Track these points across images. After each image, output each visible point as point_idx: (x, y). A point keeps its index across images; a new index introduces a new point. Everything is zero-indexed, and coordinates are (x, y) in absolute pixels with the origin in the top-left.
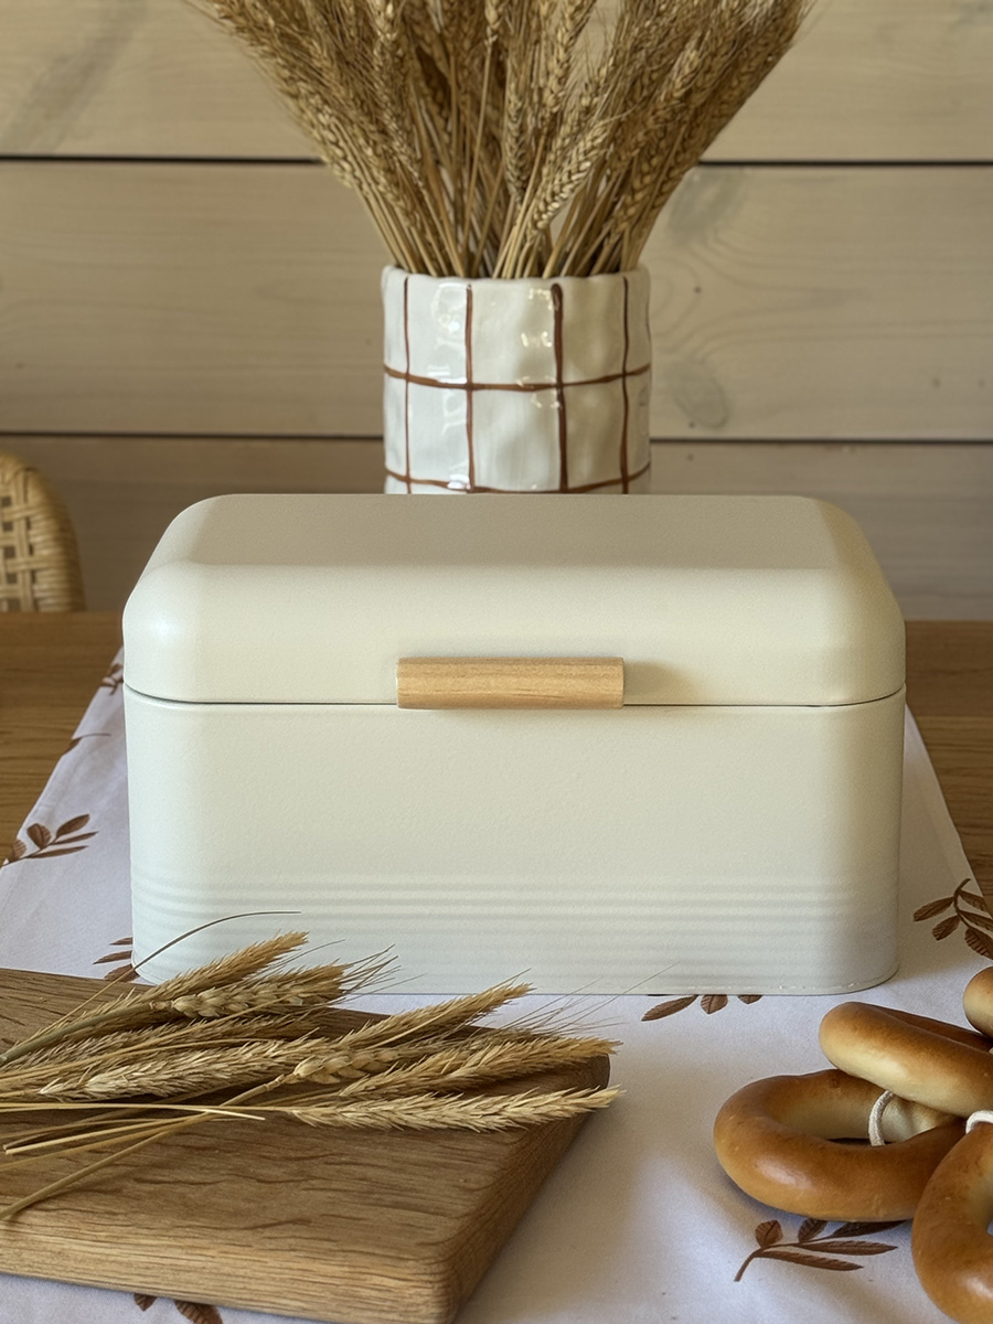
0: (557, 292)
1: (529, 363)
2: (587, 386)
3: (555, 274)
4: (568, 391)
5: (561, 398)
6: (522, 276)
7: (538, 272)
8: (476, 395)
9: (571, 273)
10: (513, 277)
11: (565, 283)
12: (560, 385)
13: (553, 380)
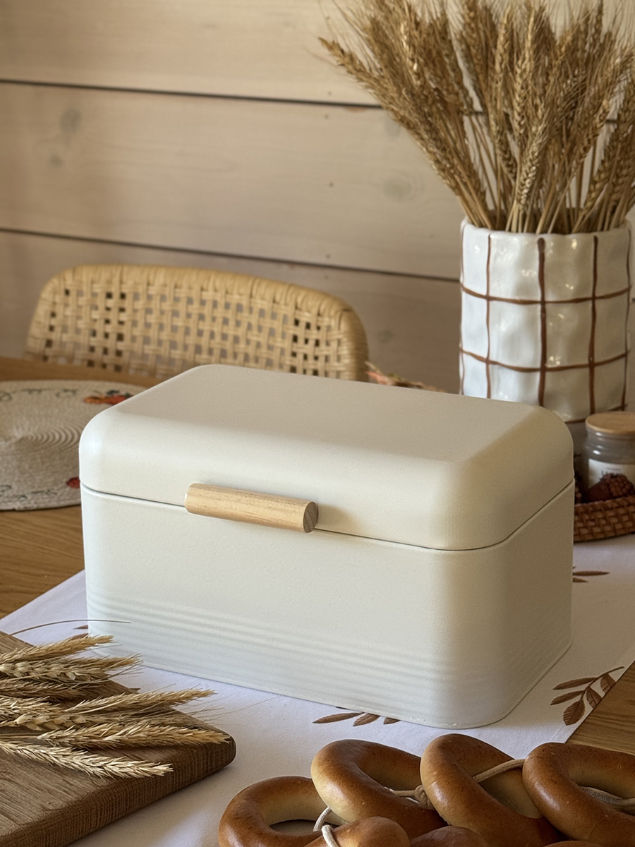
0: (542, 243)
1: (522, 287)
2: (562, 305)
3: (544, 231)
4: (548, 307)
5: (544, 311)
6: (522, 231)
7: (533, 230)
8: (493, 303)
9: (555, 231)
10: (517, 231)
11: (548, 238)
12: (543, 302)
13: (539, 298)
